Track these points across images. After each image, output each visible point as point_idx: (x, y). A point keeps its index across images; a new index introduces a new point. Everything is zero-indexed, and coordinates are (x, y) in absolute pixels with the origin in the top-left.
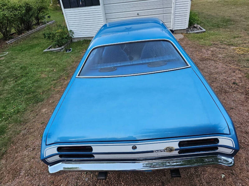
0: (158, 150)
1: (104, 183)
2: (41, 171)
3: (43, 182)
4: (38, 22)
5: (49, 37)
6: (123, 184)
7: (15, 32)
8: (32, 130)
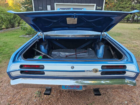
0: (88, 71)
1: (47, 103)
2: (3, 94)
3: (3, 101)
4: (19, 25)
5: (24, 29)
6: (60, 104)
7: (5, 28)
8: (3, 72)
